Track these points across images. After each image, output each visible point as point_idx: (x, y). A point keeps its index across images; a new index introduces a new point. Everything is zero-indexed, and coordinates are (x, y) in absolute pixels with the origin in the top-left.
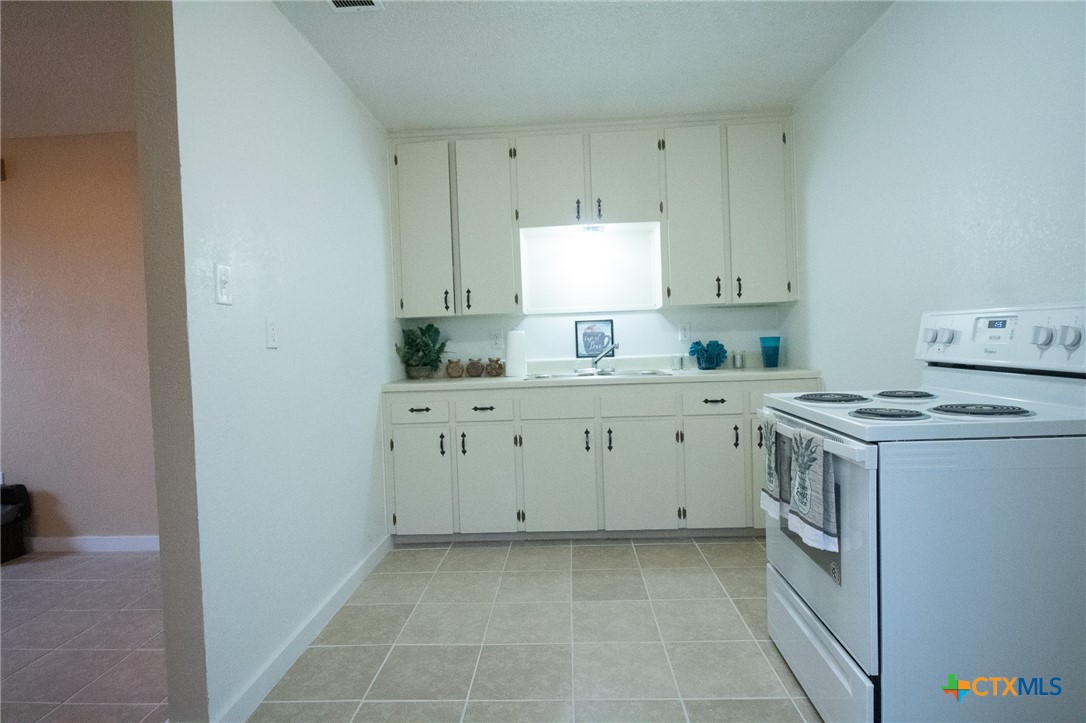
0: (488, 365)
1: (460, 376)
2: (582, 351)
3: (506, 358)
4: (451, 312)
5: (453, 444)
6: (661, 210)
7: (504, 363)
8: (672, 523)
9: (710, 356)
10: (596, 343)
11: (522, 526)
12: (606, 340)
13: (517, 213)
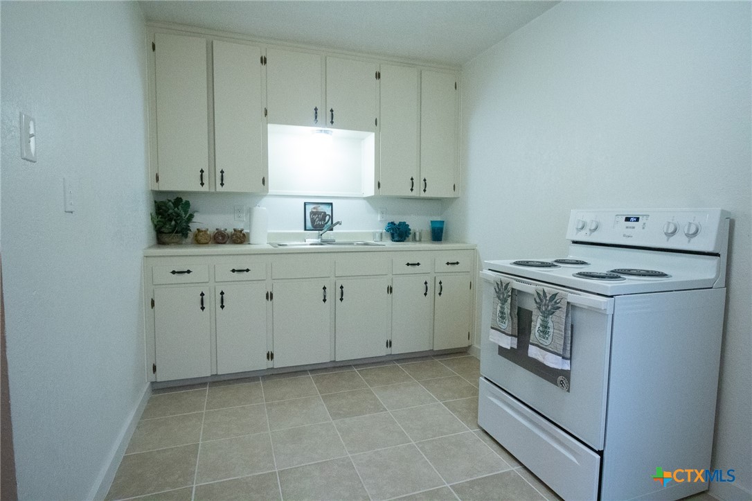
0: (232, 235)
1: (207, 243)
2: (309, 224)
3: (250, 229)
4: (205, 188)
5: (212, 301)
6: (376, 124)
7: (248, 234)
8: (383, 351)
9: (399, 232)
10: (320, 220)
11: (270, 364)
12: (327, 217)
13: (266, 111)
